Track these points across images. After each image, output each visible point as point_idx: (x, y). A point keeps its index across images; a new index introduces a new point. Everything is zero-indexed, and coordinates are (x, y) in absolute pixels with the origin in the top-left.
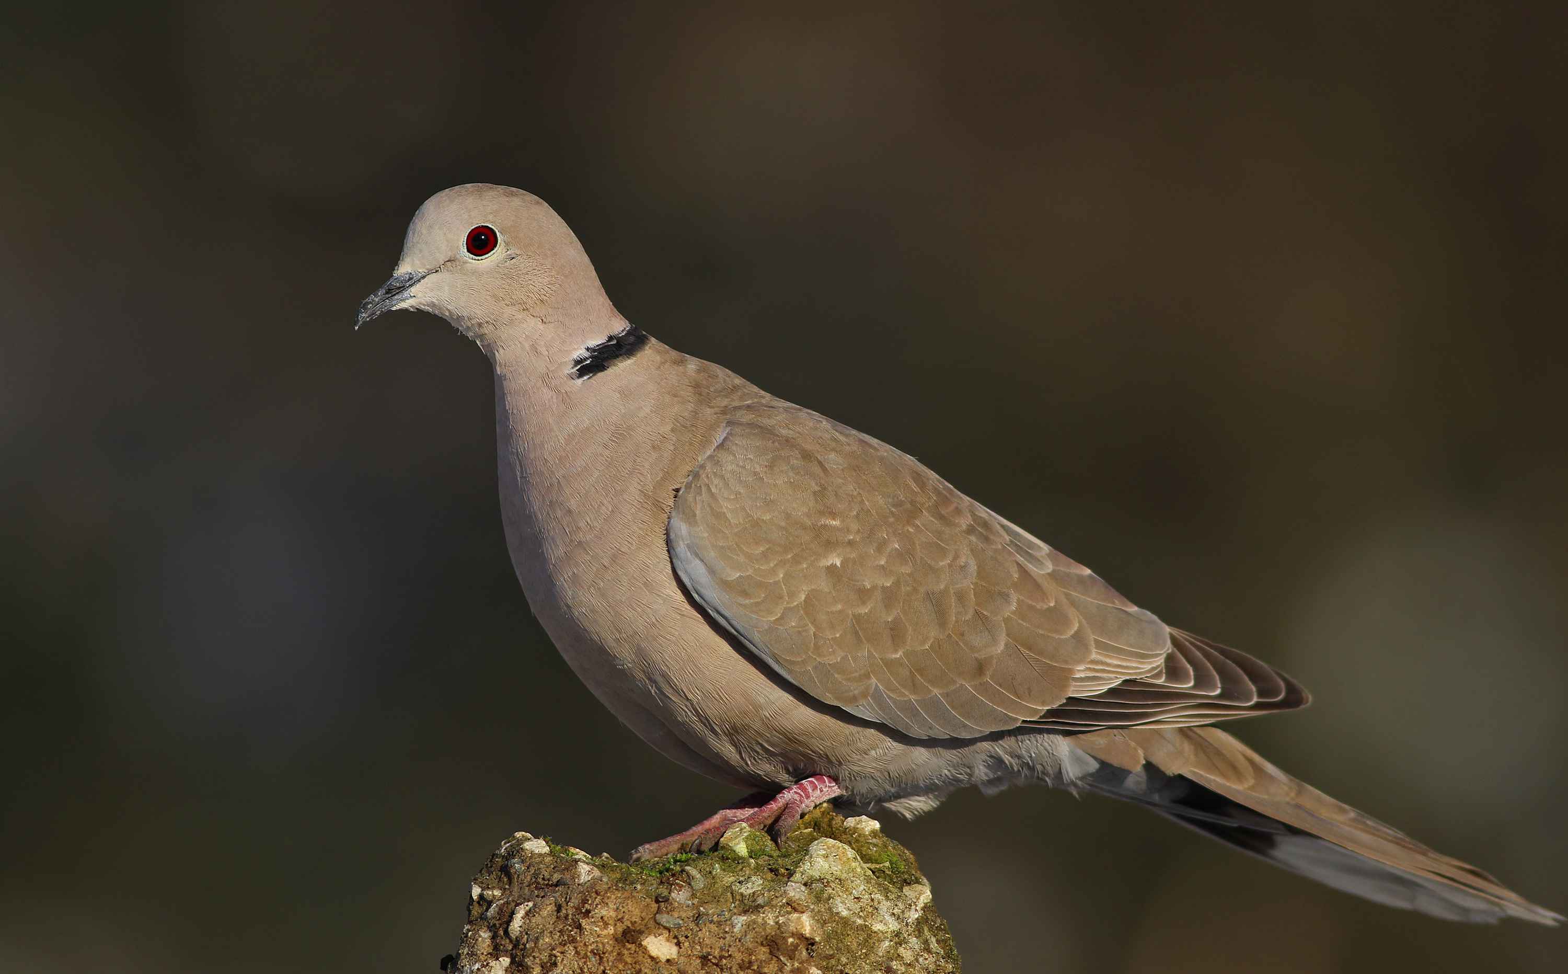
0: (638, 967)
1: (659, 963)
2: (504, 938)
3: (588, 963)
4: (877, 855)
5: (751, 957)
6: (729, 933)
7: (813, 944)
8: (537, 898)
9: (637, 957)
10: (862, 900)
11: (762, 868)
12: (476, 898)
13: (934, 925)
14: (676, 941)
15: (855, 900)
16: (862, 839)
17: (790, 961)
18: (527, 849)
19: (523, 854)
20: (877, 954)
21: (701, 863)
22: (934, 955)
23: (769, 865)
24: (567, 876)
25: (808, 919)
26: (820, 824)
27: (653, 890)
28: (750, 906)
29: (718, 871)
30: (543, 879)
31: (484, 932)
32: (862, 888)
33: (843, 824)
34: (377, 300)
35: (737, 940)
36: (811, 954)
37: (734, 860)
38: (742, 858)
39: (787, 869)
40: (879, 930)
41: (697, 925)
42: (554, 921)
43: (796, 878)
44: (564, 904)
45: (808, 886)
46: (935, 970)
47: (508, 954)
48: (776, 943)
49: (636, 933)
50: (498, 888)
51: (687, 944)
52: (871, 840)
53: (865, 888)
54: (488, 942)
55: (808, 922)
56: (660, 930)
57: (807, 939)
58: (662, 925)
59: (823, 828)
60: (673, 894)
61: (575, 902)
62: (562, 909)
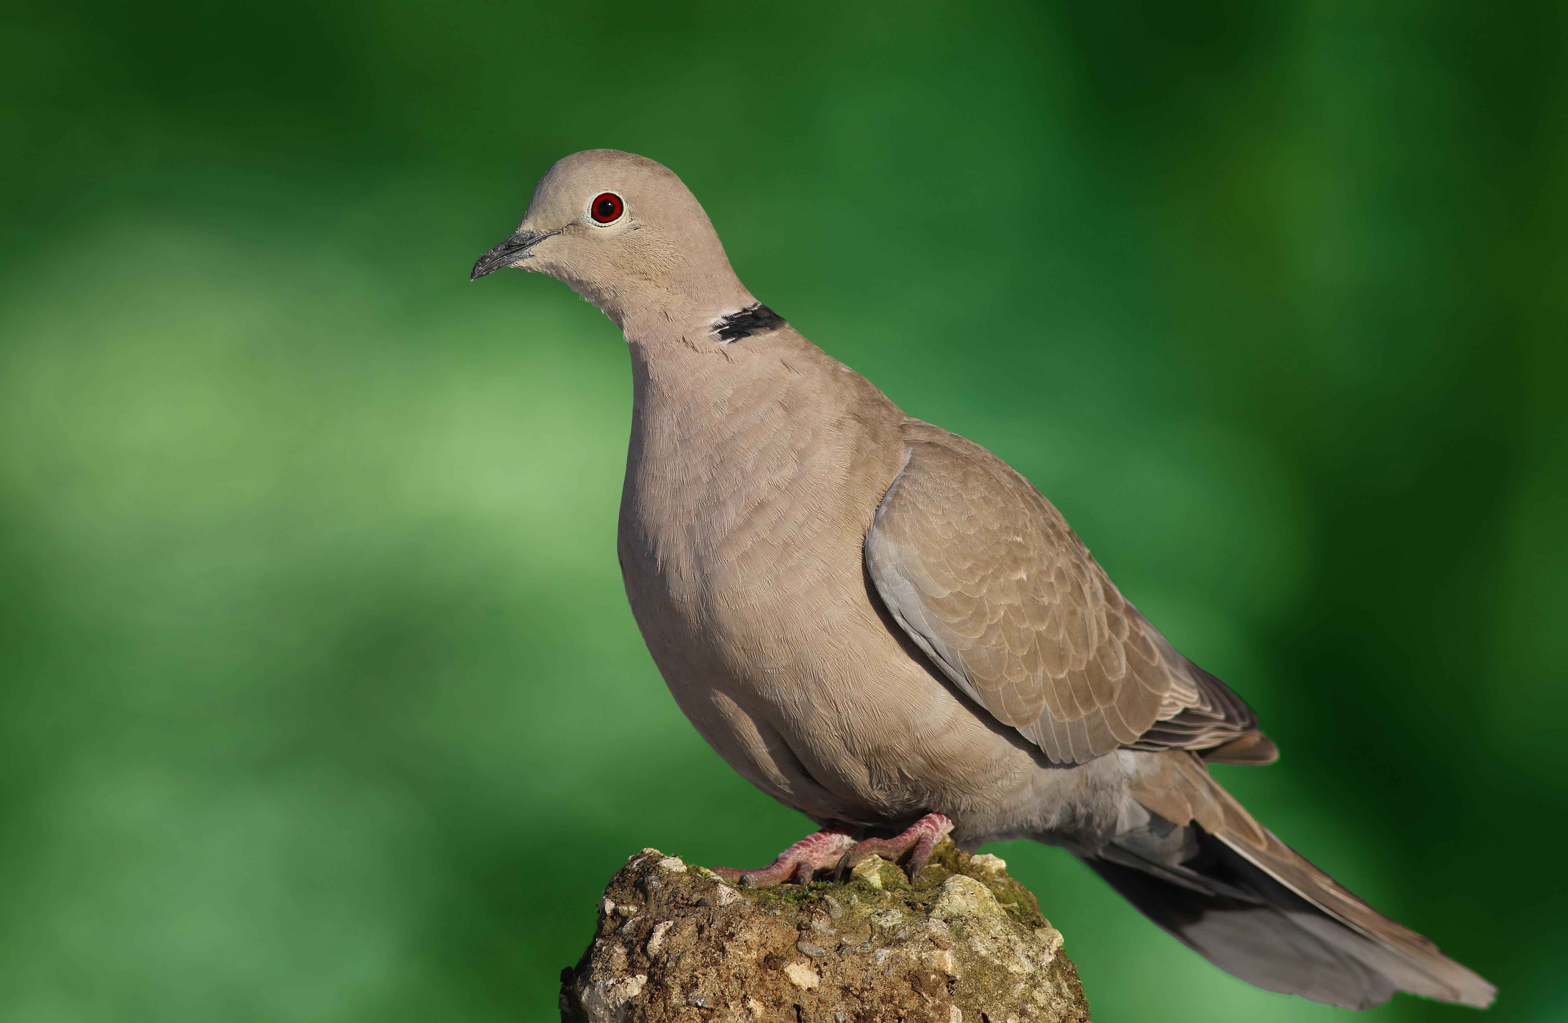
0: (779, 994)
1: (800, 991)
2: (641, 955)
3: (730, 987)
4: (1004, 894)
5: (893, 991)
6: (871, 965)
7: (953, 982)
8: (677, 918)
9: (779, 983)
10: (999, 940)
11: (898, 901)
12: (609, 912)
13: (1065, 970)
14: (817, 970)
15: (993, 940)
16: (989, 878)
17: (931, 997)
18: (664, 867)
19: (660, 871)
20: (1012, 996)
21: (839, 892)
22: (1066, 1000)
23: (906, 898)
24: (708, 897)
25: (950, 957)
26: (945, 860)
27: (793, 917)
28: (892, 940)
29: (857, 901)
30: (682, 898)
31: (619, 947)
32: (999, 928)
33: (969, 861)
34: (496, 255)
35: (880, 973)
36: (951, 992)
37: (870, 891)
38: (876, 890)
39: (924, 904)
40: (1015, 971)
41: (840, 955)
42: (696, 942)
43: (935, 914)
44: (706, 925)
45: (948, 923)
46: (1066, 1016)
47: (646, 972)
48: (918, 979)
49: (779, 960)
50: (634, 904)
51: (828, 974)
52: (998, 879)
53: (1002, 928)
54: (623, 958)
55: (951, 960)
56: (802, 958)
57: (948, 976)
58: (804, 953)
59: (948, 863)
60: (814, 922)
61: (718, 923)
62: (705, 930)
